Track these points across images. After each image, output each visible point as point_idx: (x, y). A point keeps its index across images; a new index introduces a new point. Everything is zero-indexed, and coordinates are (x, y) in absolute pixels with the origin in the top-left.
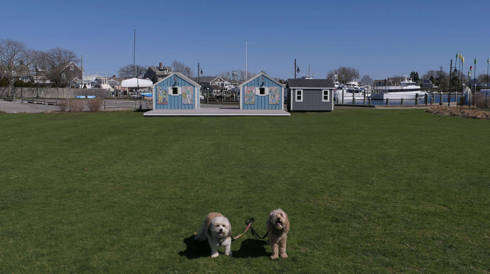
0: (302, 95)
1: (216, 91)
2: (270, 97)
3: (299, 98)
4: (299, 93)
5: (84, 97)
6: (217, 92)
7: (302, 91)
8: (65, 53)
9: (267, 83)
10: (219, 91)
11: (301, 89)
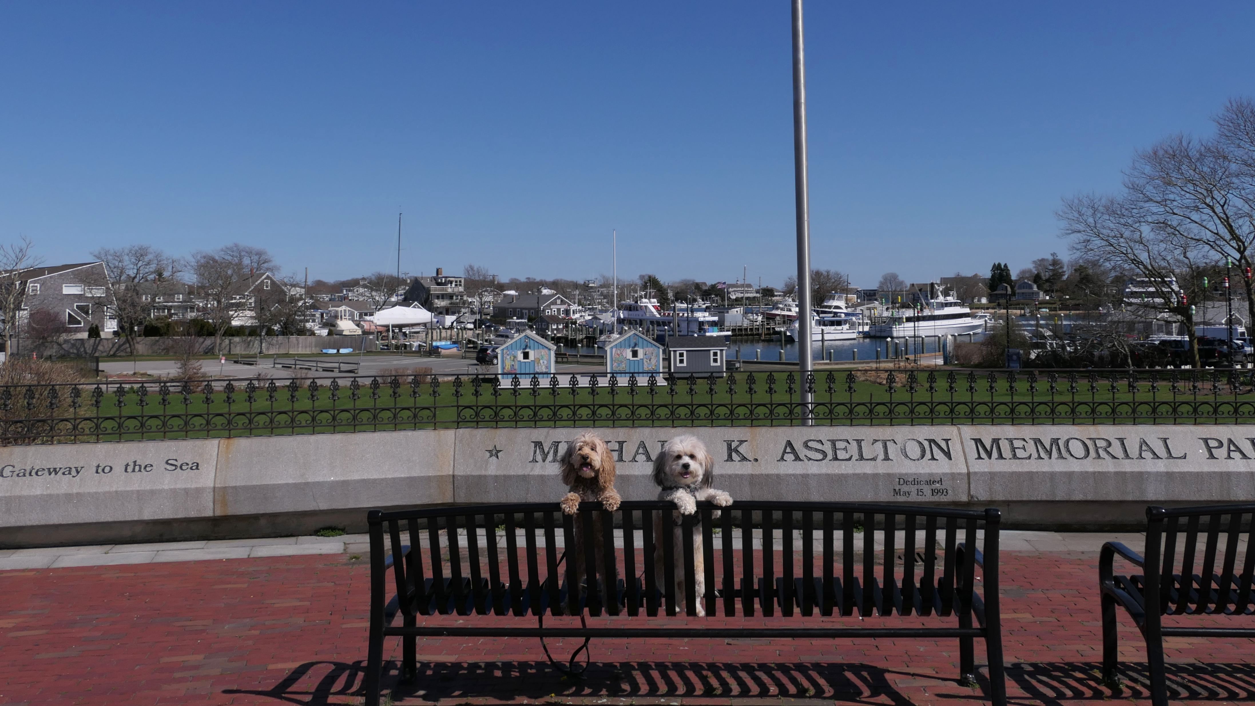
0: (685, 358)
1: (554, 327)
2: (645, 363)
3: (681, 361)
4: (681, 355)
5: (335, 351)
6: (557, 329)
7: (685, 353)
8: (250, 253)
9: (640, 344)
10: (561, 327)
11: (684, 350)
